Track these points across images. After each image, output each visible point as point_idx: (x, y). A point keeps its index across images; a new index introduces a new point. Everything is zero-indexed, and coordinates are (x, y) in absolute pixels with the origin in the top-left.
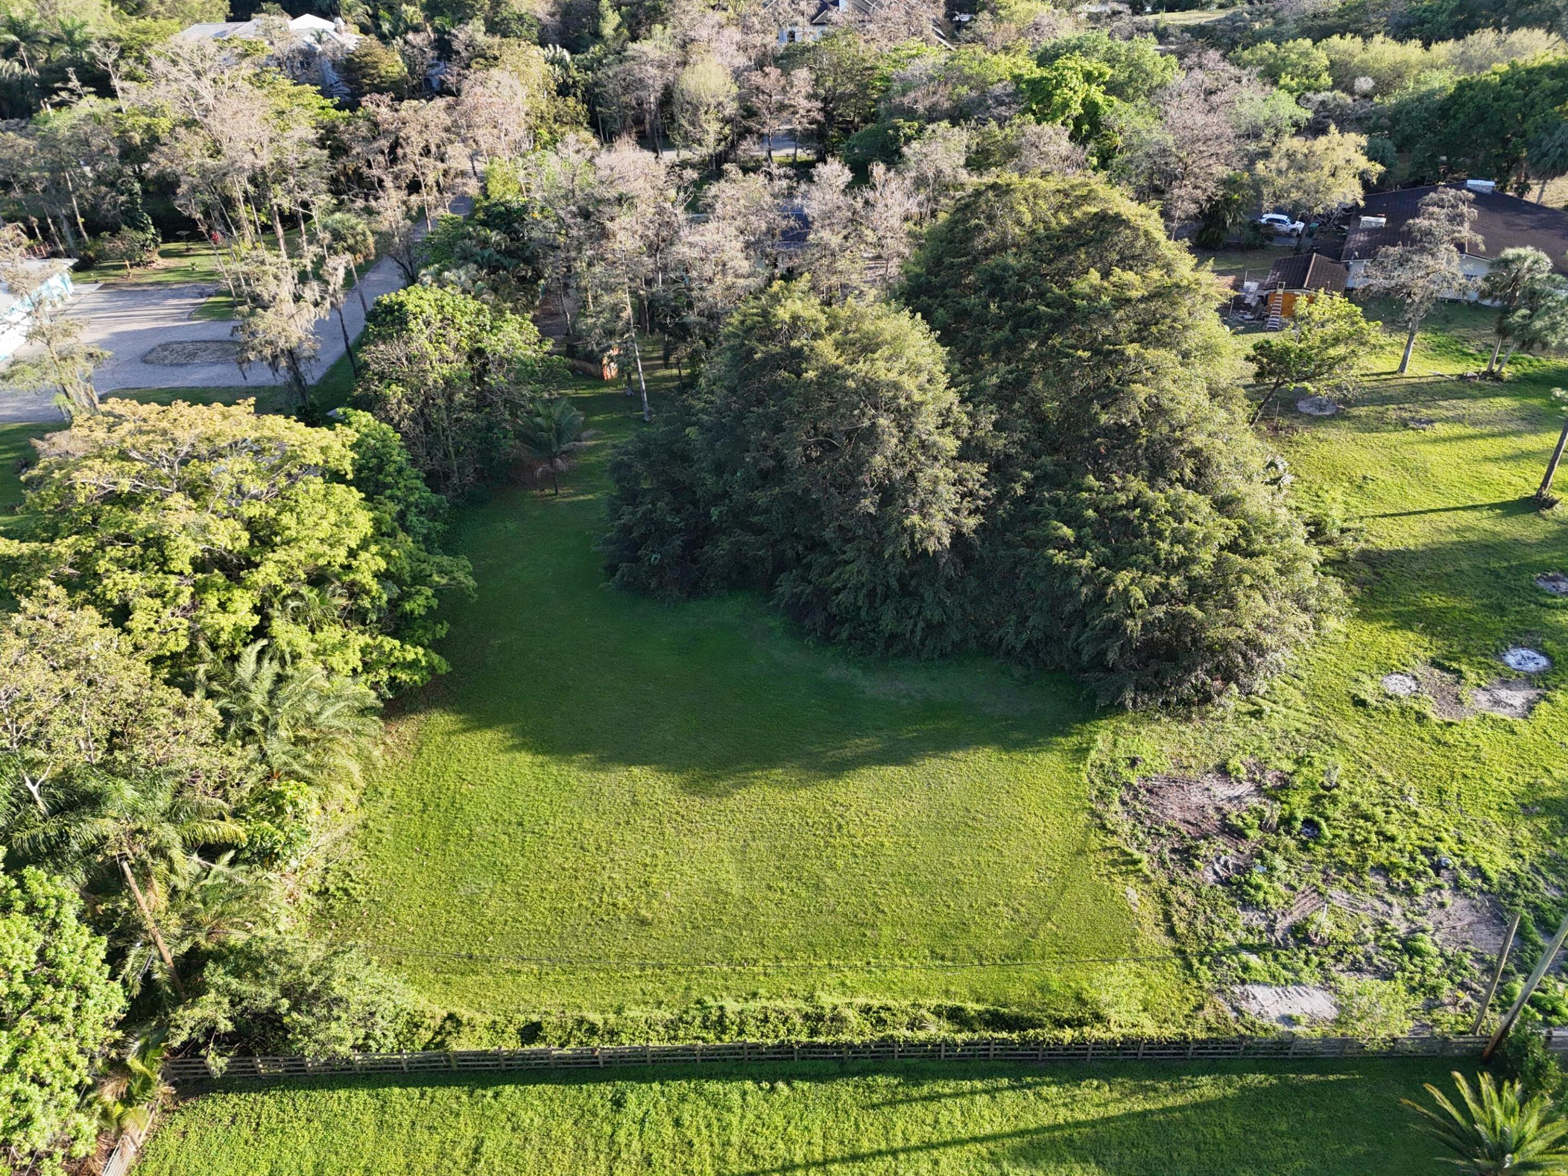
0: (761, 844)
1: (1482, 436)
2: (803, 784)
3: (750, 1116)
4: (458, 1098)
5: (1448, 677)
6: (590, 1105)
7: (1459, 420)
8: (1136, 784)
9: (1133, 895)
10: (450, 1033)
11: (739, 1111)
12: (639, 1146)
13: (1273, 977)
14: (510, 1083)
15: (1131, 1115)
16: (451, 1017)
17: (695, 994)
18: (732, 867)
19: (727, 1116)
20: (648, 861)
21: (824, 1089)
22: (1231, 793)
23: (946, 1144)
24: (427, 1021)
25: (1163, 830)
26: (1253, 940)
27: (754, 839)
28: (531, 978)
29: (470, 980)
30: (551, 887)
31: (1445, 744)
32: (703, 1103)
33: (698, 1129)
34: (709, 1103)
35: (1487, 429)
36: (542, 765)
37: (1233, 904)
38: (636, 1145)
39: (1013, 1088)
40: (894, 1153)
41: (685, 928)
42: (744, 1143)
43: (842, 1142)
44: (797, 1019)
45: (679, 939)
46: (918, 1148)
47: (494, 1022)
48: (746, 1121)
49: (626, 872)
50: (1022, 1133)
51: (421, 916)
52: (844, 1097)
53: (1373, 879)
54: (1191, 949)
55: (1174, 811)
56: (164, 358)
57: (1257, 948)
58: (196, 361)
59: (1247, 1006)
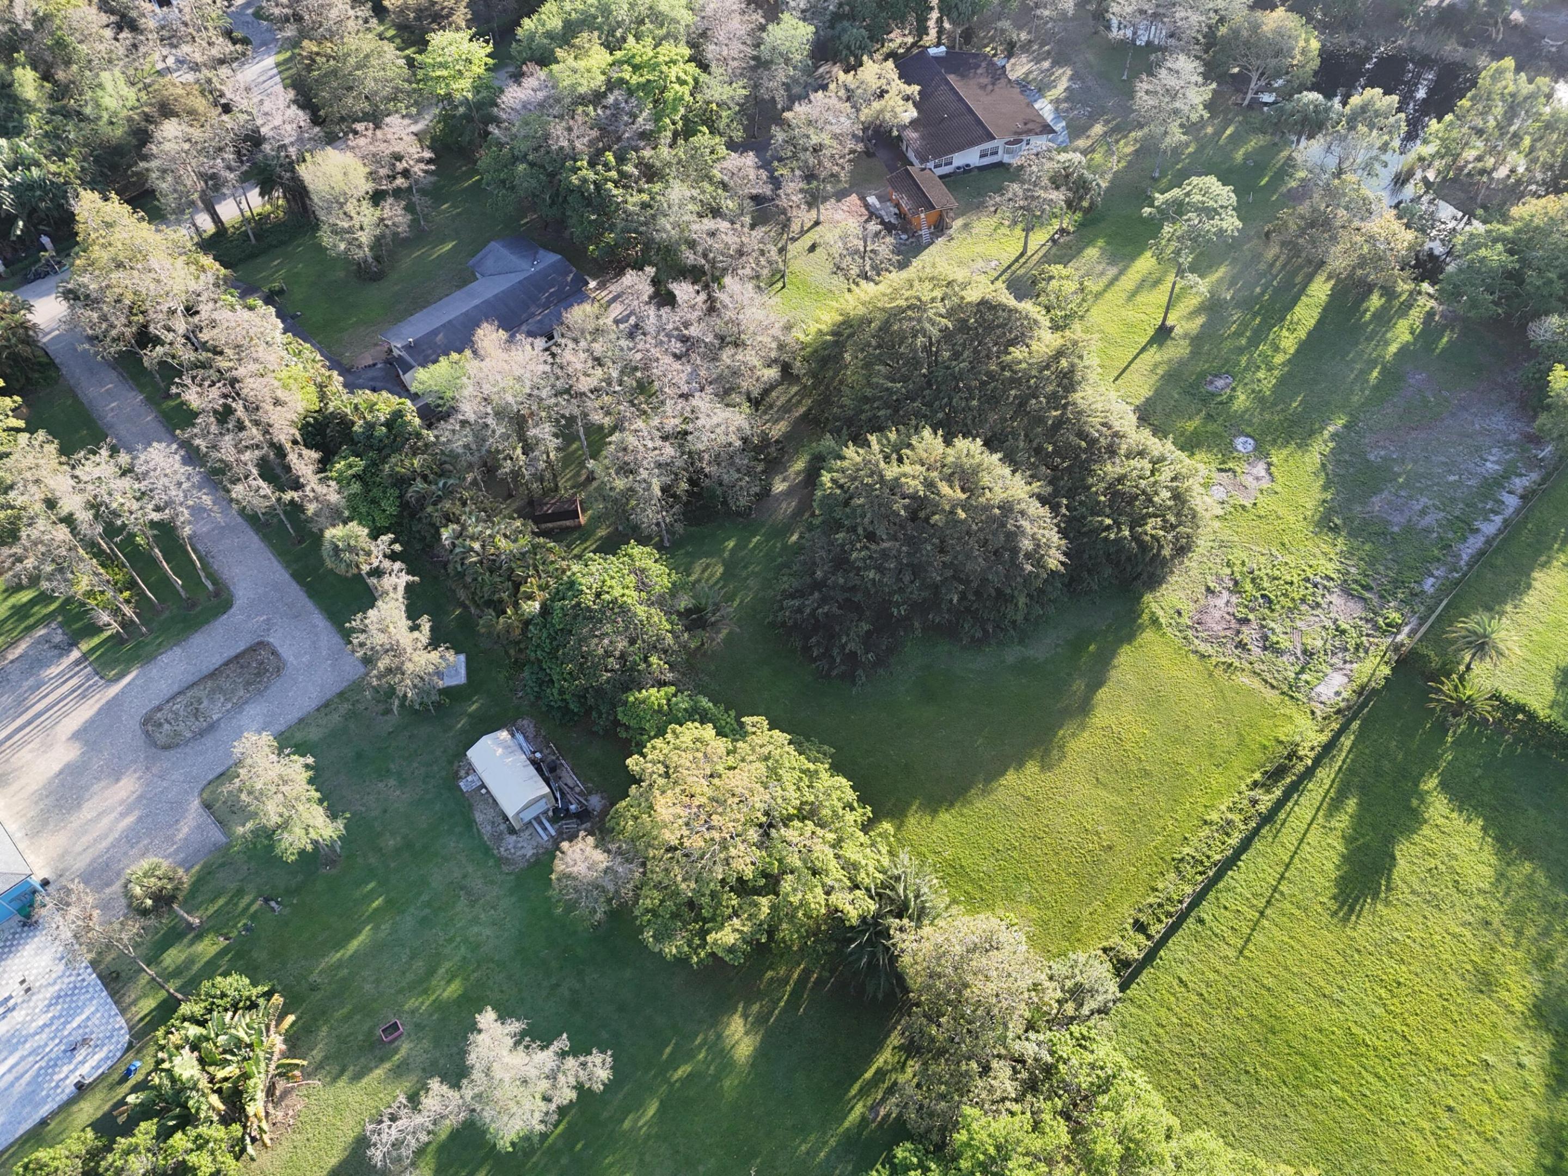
0: (1102, 773)
3: (1243, 883)
5: (1230, 475)
6: (1193, 930)
8: (1191, 624)
9: (1246, 680)
10: (1116, 955)
11: (1238, 885)
12: (1225, 927)
13: (1317, 679)
14: (1160, 951)
16: (1105, 950)
17: (1168, 858)
18: (1105, 794)
19: (1238, 890)
20: (1072, 820)
22: (1223, 601)
23: (1305, 835)
25: (1222, 640)
26: (1298, 668)
27: (1096, 774)
31: (1263, 516)
33: (1234, 904)
34: (1226, 892)
37: (1277, 657)
39: (1300, 796)
40: (1295, 852)
42: (1253, 894)
43: (1278, 865)
46: (1300, 844)
47: (1122, 936)
48: (1244, 887)
50: (1318, 809)
52: (1261, 848)
53: (1304, 608)
54: (1286, 689)
55: (1216, 628)
56: (177, 734)
57: (1302, 671)
58: (215, 717)
59: (1324, 698)
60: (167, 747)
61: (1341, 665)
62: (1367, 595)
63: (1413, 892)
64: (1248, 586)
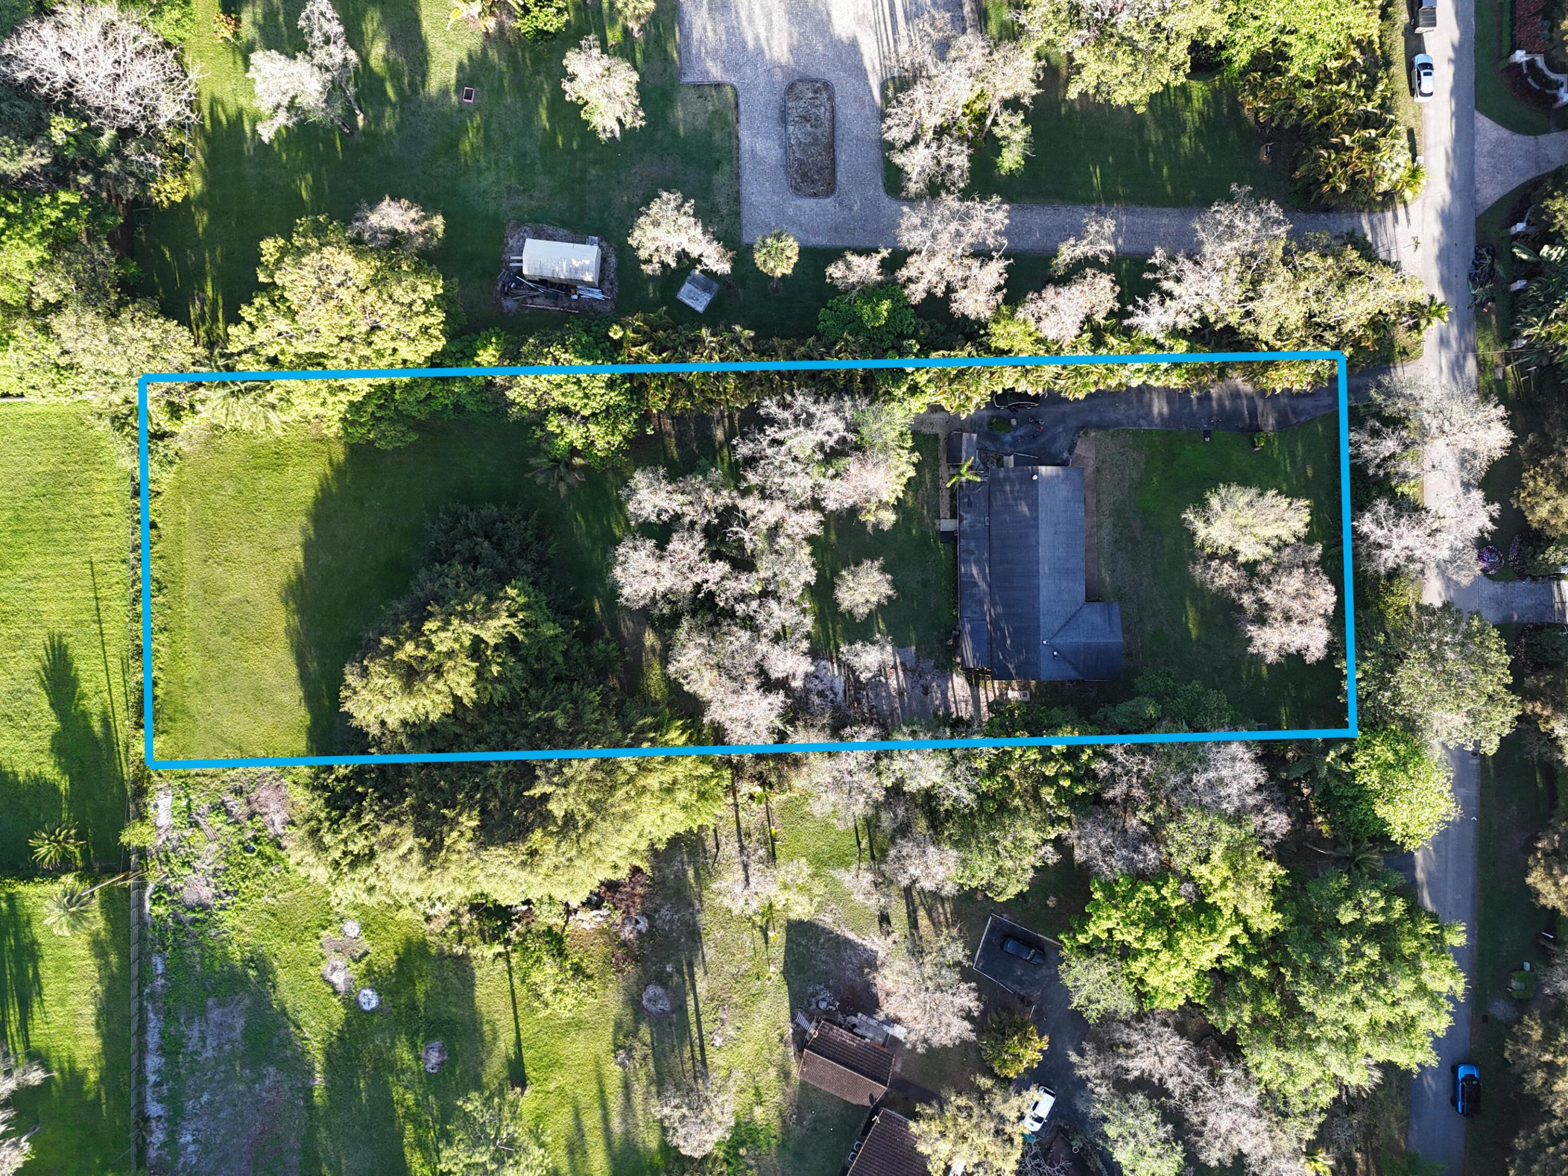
26: (192, 805)
50: (112, 702)
53: (222, 865)
54: (190, 781)
55: (266, 793)
56: (798, 98)
57: (189, 807)
58: (791, 129)
59: (161, 794)
60: (791, 87)
61: (169, 833)
62: (190, 915)
63: (29, 691)
64: (269, 850)
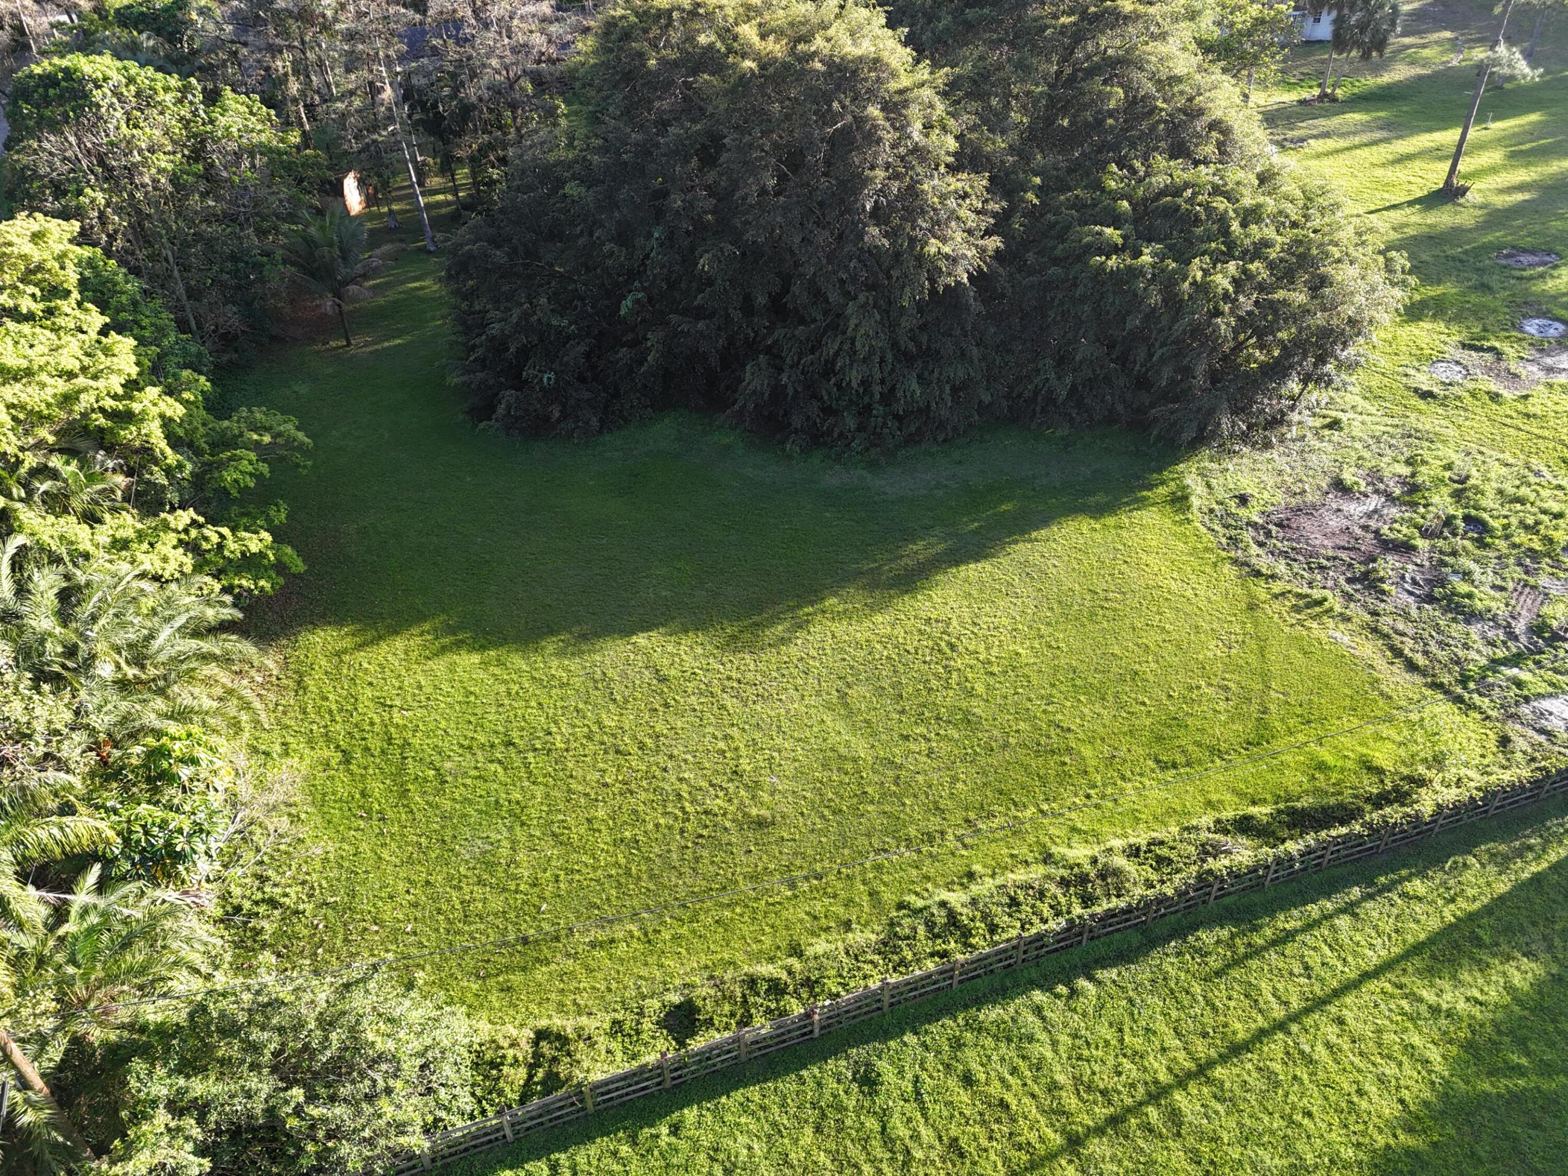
0: (863, 690)
1: (1356, 147)
2: (874, 608)
3: (1064, 1039)
4: (615, 1154)
5: (1489, 357)
6: (827, 1096)
7: (1326, 135)
8: (1260, 521)
9: (1344, 638)
10: (555, 1059)
11: (1043, 1036)
12: (930, 1132)
13: (1552, 684)
14: (688, 1104)
15: (1521, 887)
16: (541, 1035)
17: (889, 898)
18: (840, 726)
19: (1035, 1050)
20: (722, 745)
21: (1142, 972)
22: (1363, 508)
23: (1337, 993)
24: (510, 1053)
25: (1324, 562)
26: (1502, 653)
27: (849, 686)
28: (635, 944)
29: (541, 973)
30: (601, 813)
31: (1535, 416)
32: (989, 1042)
33: (1002, 1080)
34: (996, 1038)
35: (1357, 140)
36: (500, 663)
37: (1454, 620)
38: (926, 1134)
39: (1371, 897)
40: (1281, 1026)
41: (823, 817)
42: (1077, 1080)
43: (1205, 1035)
44: (1053, 889)
45: (824, 832)
46: (1307, 1011)
47: (615, 1022)
48: (1062, 1049)
49: (699, 766)
50: (1416, 949)
51: (415, 905)
52: (1172, 972)
54: (1447, 679)
55: (1320, 541)
57: (1514, 660)
